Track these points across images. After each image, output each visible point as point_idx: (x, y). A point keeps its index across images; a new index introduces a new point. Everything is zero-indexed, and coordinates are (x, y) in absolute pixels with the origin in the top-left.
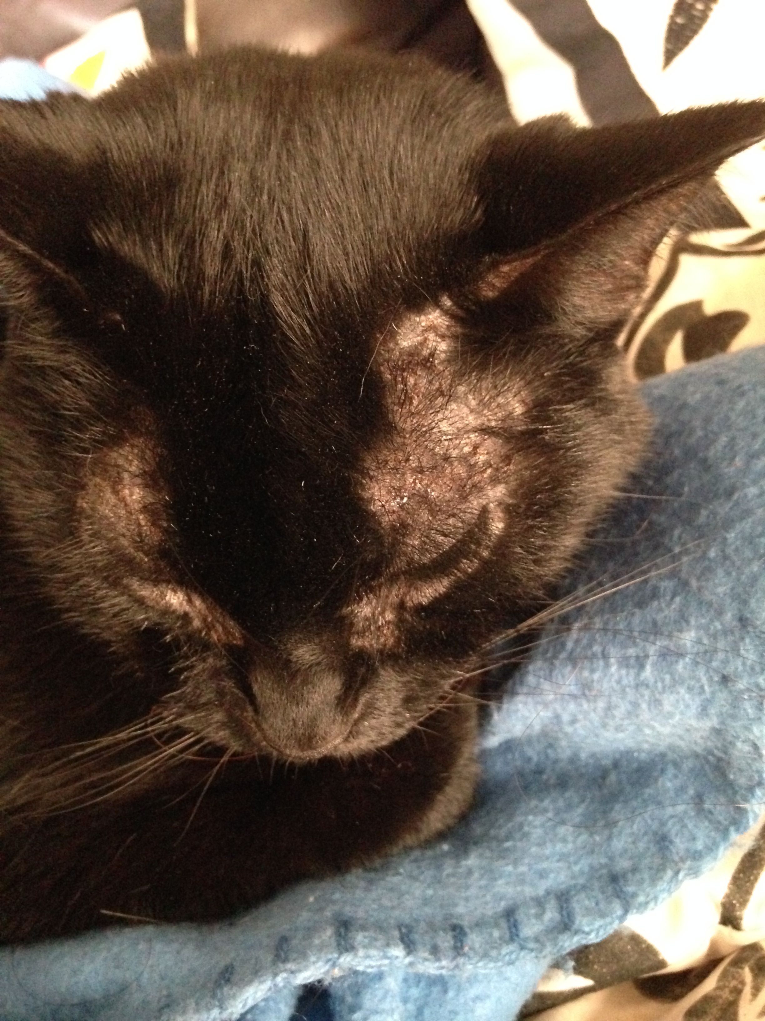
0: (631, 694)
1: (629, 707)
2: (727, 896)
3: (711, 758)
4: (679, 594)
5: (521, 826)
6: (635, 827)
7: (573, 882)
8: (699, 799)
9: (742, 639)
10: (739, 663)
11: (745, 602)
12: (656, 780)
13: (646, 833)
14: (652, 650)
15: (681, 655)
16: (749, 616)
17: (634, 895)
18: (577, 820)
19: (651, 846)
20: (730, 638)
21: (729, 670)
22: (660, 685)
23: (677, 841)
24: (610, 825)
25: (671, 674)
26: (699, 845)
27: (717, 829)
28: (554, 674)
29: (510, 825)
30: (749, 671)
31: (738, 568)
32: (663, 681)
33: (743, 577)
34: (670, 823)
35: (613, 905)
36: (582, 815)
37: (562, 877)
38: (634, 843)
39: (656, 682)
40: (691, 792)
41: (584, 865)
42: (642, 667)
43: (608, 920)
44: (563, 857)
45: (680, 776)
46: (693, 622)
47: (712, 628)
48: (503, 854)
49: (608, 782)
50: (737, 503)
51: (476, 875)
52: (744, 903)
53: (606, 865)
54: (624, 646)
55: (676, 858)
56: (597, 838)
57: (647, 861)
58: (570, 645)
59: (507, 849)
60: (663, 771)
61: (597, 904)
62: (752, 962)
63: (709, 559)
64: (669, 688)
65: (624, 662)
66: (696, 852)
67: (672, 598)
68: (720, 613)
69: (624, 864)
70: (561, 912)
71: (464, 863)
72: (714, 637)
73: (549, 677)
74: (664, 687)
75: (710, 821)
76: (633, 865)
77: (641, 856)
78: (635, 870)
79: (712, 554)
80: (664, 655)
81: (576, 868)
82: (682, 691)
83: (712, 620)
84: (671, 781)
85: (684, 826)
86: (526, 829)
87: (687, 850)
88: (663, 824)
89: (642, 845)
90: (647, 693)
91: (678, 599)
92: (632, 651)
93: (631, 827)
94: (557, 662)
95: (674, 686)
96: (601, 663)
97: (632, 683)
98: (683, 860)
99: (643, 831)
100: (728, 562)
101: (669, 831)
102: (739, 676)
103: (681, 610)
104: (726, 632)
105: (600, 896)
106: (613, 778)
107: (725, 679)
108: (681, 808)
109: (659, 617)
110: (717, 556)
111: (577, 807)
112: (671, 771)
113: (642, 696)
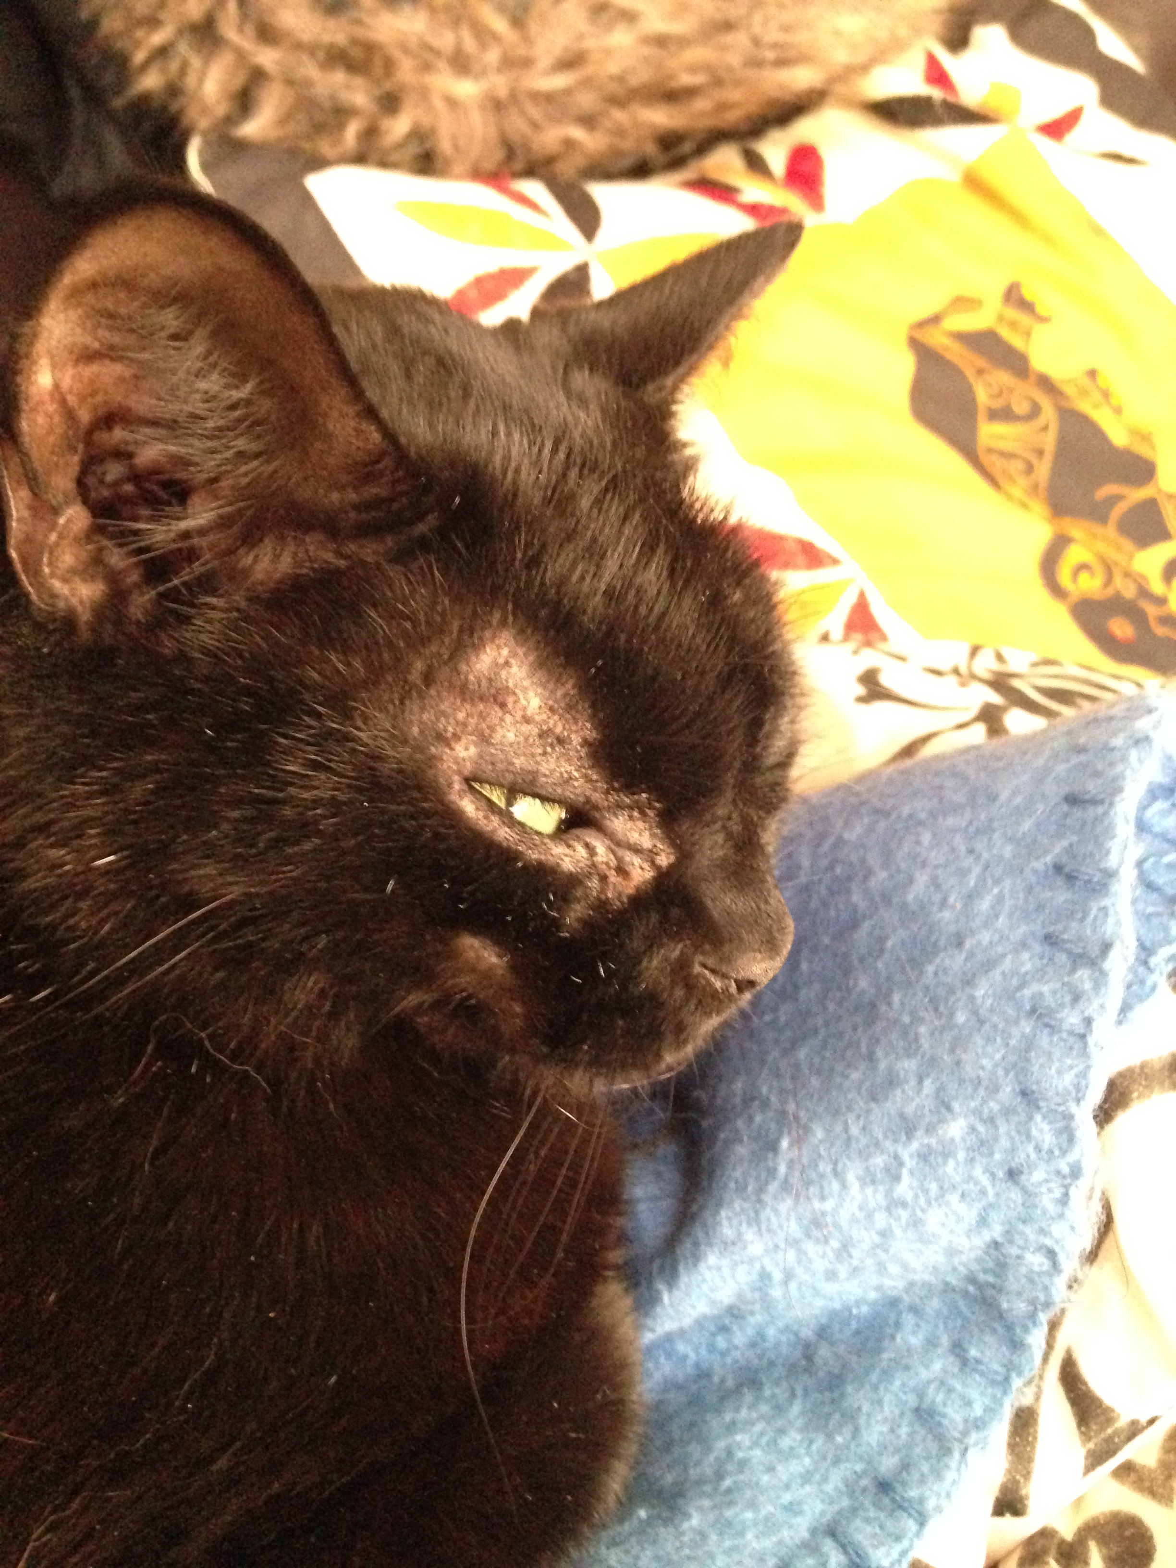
0: (881, 1220)
1: (877, 1239)
2: (1009, 1471)
3: (971, 1289)
4: (928, 1075)
5: (730, 1453)
6: (886, 1409)
7: (836, 1508)
8: (958, 1348)
9: (1031, 1118)
10: (1030, 1149)
11: (1024, 1071)
12: (893, 1338)
13: (902, 1414)
14: (906, 1155)
15: (947, 1154)
16: (1034, 1087)
17: (921, 1500)
18: (800, 1423)
19: (917, 1427)
20: (1014, 1119)
21: (1020, 1158)
22: (922, 1200)
23: (949, 1411)
24: (850, 1417)
25: (937, 1180)
26: (978, 1410)
27: (993, 1383)
28: (763, 1216)
29: (711, 1458)
30: (1046, 1157)
31: (1003, 1031)
32: (926, 1191)
33: (1013, 1042)
34: (931, 1390)
35: (902, 1524)
36: (803, 1413)
37: (819, 1507)
38: (892, 1431)
39: (916, 1196)
40: (945, 1340)
41: (836, 1480)
42: (897, 1178)
43: (905, 1543)
44: (806, 1478)
45: (923, 1324)
46: (956, 1106)
47: (986, 1110)
48: (729, 1497)
49: (818, 1360)
50: (971, 955)
51: (714, 1537)
52: (1027, 1475)
53: (865, 1472)
54: (864, 1155)
55: (956, 1434)
56: (839, 1439)
57: (918, 1450)
58: (782, 1169)
59: (729, 1491)
60: (898, 1325)
61: (881, 1527)
62: (1053, 1551)
63: (956, 1026)
64: (936, 1200)
65: (869, 1179)
66: (976, 1419)
67: (920, 1081)
68: (994, 1089)
69: (888, 1464)
70: (846, 1553)
71: (685, 1525)
72: (991, 1121)
73: (755, 1220)
74: (929, 1203)
75: (982, 1374)
76: (902, 1460)
77: (910, 1446)
78: (905, 1466)
79: (961, 1018)
80: (924, 1157)
81: (829, 1488)
82: (953, 1198)
83: (984, 1102)
84: (914, 1333)
85: (951, 1390)
86: (740, 1455)
87: (966, 1421)
88: (921, 1395)
89: (904, 1431)
90: (904, 1214)
91: (927, 1083)
92: (879, 1161)
93: (882, 1411)
94: (767, 1198)
95: (943, 1196)
96: (835, 1186)
97: (884, 1203)
98: (965, 1433)
99: (897, 1412)
100: (987, 1026)
101: (933, 1401)
102: (1032, 1167)
103: (937, 1096)
104: (1008, 1112)
105: (882, 1515)
106: (824, 1352)
107: (1013, 1174)
108: (937, 1366)
109: (910, 1109)
110: (968, 1020)
111: (791, 1405)
112: (909, 1320)
113: (898, 1219)
